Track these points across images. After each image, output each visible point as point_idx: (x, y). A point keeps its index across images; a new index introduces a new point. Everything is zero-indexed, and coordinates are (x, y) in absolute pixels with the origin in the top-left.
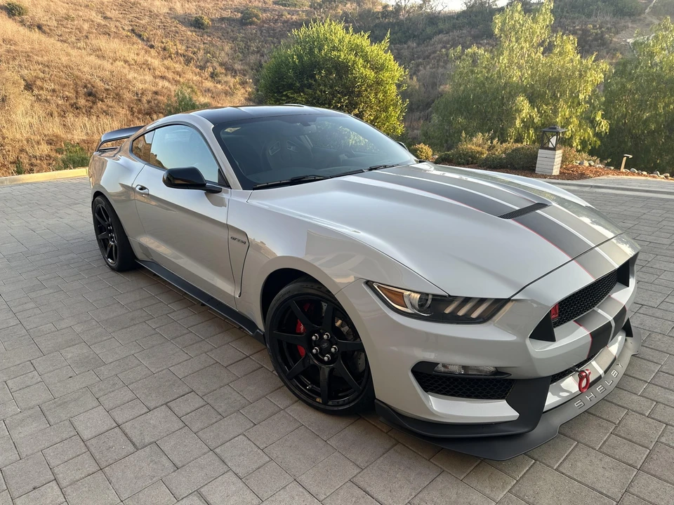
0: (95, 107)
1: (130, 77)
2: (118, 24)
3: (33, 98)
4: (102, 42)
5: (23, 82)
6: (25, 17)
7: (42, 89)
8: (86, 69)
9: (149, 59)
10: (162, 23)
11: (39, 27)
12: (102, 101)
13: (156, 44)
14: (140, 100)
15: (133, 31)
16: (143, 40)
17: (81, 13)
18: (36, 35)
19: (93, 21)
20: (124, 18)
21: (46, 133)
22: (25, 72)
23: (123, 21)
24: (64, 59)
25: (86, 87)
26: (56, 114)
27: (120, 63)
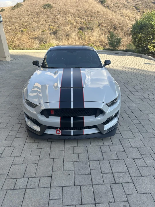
0: (115, 32)
1: (128, 22)
2: (131, 4)
3: (99, 29)
4: (124, 11)
5: (98, 24)
6: (105, 4)
7: (102, 26)
8: (116, 20)
9: (137, 16)
10: (146, 3)
11: (108, 7)
12: (117, 30)
13: (141, 11)
14: (128, 30)
15: (135, 6)
16: (137, 9)
18: (106, 9)
19: (123, 4)
20: (133, 2)
21: (100, 39)
22: (100, 21)
23: (133, 3)
24: (111, 17)
25: (114, 25)
26: (104, 34)
27: (127, 18)
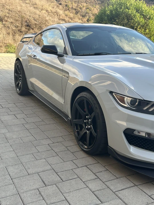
0: (29, 32)
1: (47, 18)
3: (2, 25)
7: (7, 21)
8: (28, 13)
9: (58, 10)
12: (33, 29)
13: (63, 3)
21: (5, 42)
24: (19, 8)
25: (26, 22)
26: (11, 33)
27: (44, 12)
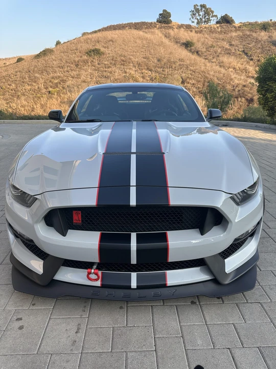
1: (233, 77)
2: (237, 48)
4: (225, 59)
5: (181, 80)
6: (192, 48)
7: (189, 83)
8: (212, 73)
9: (248, 67)
10: (262, 45)
11: (197, 52)
13: (255, 58)
14: (234, 90)
15: (244, 51)
16: (248, 56)
17: (219, 43)
18: (194, 57)
19: (223, 47)
20: (241, 44)
22: (183, 75)
23: (240, 46)
24: (203, 68)
25: (209, 82)
27: (231, 70)
